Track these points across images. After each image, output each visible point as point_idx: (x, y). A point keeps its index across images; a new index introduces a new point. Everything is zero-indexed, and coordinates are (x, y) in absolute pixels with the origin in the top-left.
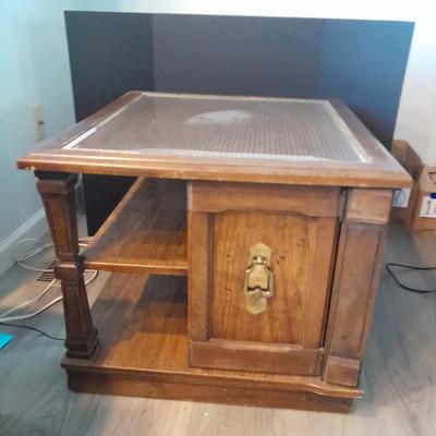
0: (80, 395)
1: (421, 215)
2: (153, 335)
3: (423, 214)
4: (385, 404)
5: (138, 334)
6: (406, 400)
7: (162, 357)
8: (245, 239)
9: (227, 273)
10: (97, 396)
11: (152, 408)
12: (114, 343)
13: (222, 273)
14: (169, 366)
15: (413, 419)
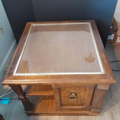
0: (30, 116)
1: (117, 42)
2: (46, 100)
3: (117, 41)
4: (105, 111)
5: (42, 100)
6: (111, 109)
7: (49, 108)
8: (69, 90)
9: (65, 96)
10: (35, 116)
11: (49, 118)
12: (37, 104)
13: (63, 96)
14: (52, 111)
15: (112, 115)
